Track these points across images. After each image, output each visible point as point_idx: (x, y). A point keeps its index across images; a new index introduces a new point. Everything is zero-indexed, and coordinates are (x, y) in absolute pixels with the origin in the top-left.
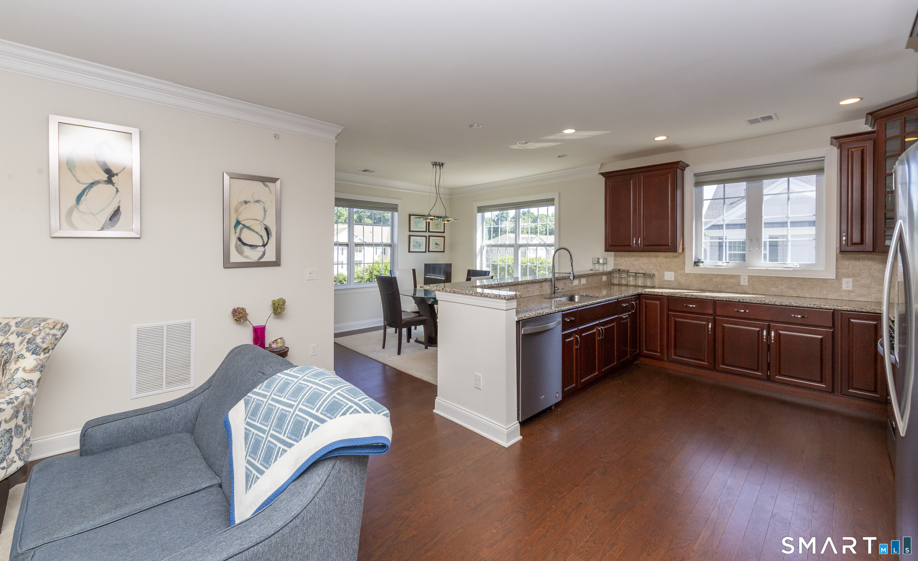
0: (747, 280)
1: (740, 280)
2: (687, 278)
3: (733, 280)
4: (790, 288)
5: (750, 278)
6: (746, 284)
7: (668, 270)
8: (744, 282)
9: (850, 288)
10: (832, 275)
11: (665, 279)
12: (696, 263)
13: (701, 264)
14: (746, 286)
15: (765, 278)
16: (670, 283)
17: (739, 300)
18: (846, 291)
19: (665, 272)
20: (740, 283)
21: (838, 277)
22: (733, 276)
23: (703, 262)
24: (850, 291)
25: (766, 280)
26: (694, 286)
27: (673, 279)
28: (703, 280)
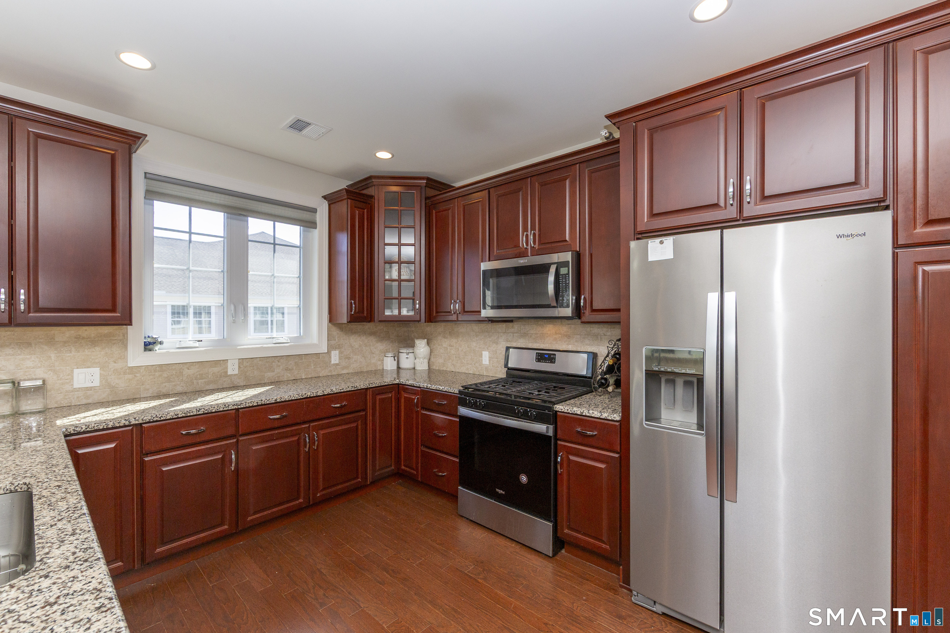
0: (236, 367)
1: (227, 368)
2: (130, 376)
3: (216, 370)
4: (287, 369)
5: (241, 361)
6: (236, 372)
7: (84, 364)
8: (233, 369)
9: (337, 362)
10: (324, 349)
11: (76, 385)
12: (149, 345)
13: (157, 347)
14: (235, 375)
15: (260, 360)
16: (89, 392)
18: (334, 364)
19: (76, 371)
20: (227, 372)
21: (329, 353)
22: (216, 363)
23: (161, 343)
24: (337, 365)
25: (260, 363)
26: (148, 390)
27: (97, 383)
28: (165, 375)
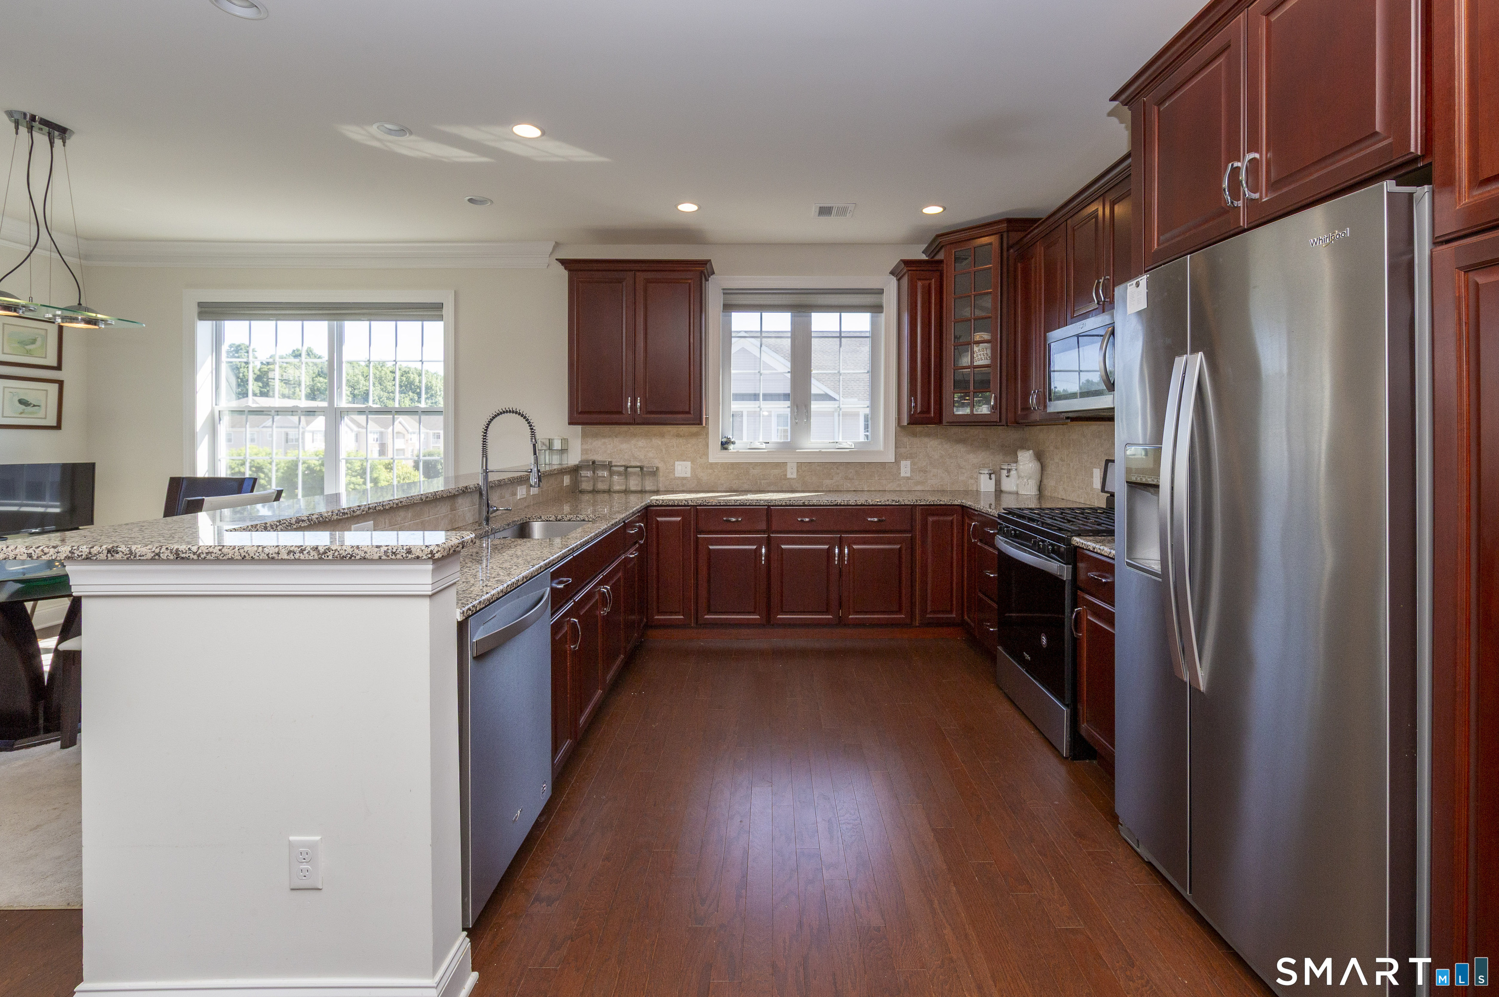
0: (795, 470)
1: (786, 470)
2: (710, 471)
3: (776, 471)
4: (846, 478)
5: (800, 465)
6: (794, 476)
7: (682, 458)
8: (792, 473)
9: (908, 475)
10: (892, 459)
11: (677, 475)
12: (725, 445)
13: (731, 447)
14: (794, 479)
15: (818, 465)
16: (685, 482)
17: (803, 503)
18: (904, 478)
19: (677, 463)
20: (786, 475)
21: (897, 462)
22: (777, 465)
23: (733, 443)
24: (908, 478)
25: (818, 468)
26: (722, 484)
27: (689, 475)
28: (735, 473)
